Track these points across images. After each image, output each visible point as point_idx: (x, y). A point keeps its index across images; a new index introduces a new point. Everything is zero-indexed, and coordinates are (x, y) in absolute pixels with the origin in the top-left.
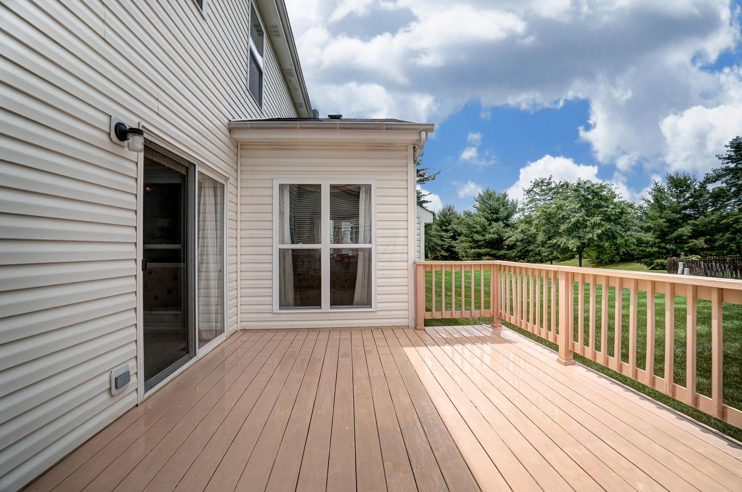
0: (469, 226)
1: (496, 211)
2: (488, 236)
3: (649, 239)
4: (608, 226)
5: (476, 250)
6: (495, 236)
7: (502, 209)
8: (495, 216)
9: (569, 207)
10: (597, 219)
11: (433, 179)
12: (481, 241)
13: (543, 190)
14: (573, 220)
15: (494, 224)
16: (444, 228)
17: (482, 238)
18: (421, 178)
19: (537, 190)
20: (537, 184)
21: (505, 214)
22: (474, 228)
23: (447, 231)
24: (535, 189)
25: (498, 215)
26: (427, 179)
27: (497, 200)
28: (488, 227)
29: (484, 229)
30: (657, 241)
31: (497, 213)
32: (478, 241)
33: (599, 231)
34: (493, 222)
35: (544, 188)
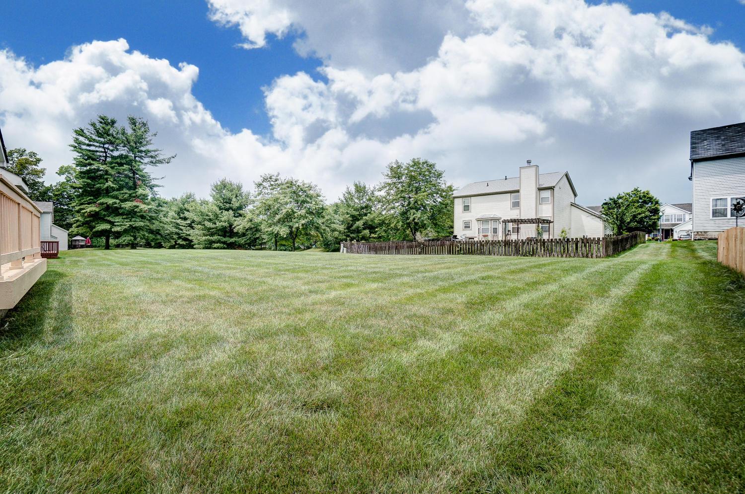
0: (202, 214)
1: (229, 201)
2: (218, 224)
3: (341, 229)
4: (310, 217)
5: (207, 238)
6: (226, 224)
7: (234, 199)
8: (228, 205)
9: (282, 201)
10: (303, 212)
11: (168, 163)
12: (213, 228)
13: (272, 185)
14: (284, 211)
15: (225, 213)
16: (182, 215)
17: (214, 226)
18: (153, 159)
19: (266, 184)
20: (265, 180)
21: (237, 205)
22: (207, 215)
23: (185, 219)
24: (264, 184)
25: (231, 205)
26: (160, 162)
27: (231, 191)
28: (220, 216)
29: (217, 216)
30: (346, 230)
31: (230, 203)
32: (210, 229)
33: (303, 222)
34: (224, 211)
35: (272, 183)
